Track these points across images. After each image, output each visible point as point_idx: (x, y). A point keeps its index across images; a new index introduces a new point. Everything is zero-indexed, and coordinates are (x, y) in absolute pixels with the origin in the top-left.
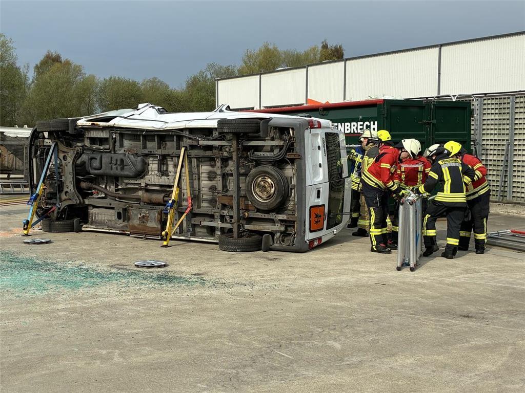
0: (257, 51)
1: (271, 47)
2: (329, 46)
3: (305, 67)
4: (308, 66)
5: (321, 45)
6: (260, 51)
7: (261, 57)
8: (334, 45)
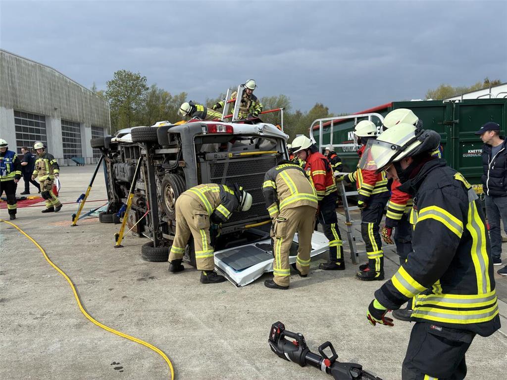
0: (436, 89)
1: (446, 86)
2: (490, 82)
3: (461, 95)
4: (463, 94)
5: (484, 81)
6: (438, 90)
7: (439, 93)
8: (494, 80)
